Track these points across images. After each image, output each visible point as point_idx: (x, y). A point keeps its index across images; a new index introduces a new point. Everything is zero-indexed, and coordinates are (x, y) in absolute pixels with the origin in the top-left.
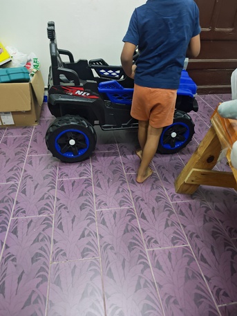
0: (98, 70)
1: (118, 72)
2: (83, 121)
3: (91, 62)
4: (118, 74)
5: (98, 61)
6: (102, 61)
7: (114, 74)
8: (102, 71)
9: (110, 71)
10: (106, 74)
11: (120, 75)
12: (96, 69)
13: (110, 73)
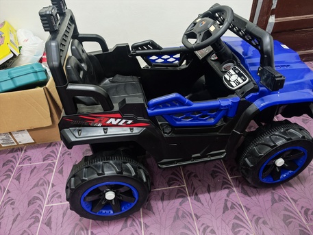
0: (146, 57)
1: (178, 56)
2: (128, 165)
3: (135, 47)
4: (177, 59)
5: (146, 45)
6: (153, 44)
7: (171, 60)
8: (154, 58)
9: (166, 57)
10: (160, 61)
11: (181, 60)
12: (142, 55)
13: (165, 60)
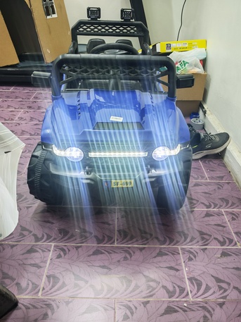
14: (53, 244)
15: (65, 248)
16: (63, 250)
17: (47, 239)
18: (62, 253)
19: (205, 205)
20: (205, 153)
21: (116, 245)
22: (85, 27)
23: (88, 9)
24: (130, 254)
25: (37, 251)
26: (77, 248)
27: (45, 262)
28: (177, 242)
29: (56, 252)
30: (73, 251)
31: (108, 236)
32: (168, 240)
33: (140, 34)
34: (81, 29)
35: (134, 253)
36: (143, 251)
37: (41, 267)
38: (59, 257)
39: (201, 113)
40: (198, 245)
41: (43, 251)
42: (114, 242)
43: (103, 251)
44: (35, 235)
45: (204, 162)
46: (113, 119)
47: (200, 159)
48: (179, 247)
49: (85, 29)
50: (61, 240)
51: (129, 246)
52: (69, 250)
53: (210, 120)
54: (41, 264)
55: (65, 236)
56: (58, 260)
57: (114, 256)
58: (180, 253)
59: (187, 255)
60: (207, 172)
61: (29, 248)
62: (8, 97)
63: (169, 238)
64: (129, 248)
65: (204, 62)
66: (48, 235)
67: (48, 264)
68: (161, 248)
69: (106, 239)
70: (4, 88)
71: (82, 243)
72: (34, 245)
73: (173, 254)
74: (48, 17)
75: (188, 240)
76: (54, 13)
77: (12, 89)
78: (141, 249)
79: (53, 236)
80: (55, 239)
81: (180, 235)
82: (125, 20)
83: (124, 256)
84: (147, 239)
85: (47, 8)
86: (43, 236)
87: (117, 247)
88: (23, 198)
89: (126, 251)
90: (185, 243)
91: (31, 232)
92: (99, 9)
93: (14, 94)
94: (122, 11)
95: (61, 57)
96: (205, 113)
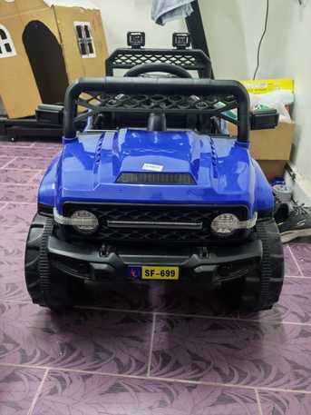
14: (48, 369)
15: (66, 377)
16: (62, 380)
17: (40, 359)
18: (59, 386)
19: (300, 317)
20: (295, 234)
21: (148, 377)
22: (124, 58)
23: (129, 34)
24: (170, 395)
25: (21, 380)
26: (85, 377)
27: (30, 400)
28: (253, 379)
29: (50, 383)
30: (78, 384)
31: (137, 361)
32: (236, 373)
33: (198, 67)
34: (119, 61)
35: (178, 393)
36: (194, 391)
37: (21, 408)
38: (54, 392)
39: (288, 178)
40: (289, 388)
41: (30, 380)
42: (146, 371)
43: (127, 387)
44: (22, 351)
45: (295, 248)
46: (147, 167)
47: (288, 242)
48: (255, 388)
49: (124, 61)
50: (61, 362)
51: (171, 380)
52: (71, 382)
53: (302, 187)
54: (23, 404)
55: (68, 355)
56: (51, 397)
57: (143, 396)
58: (258, 400)
59: (271, 405)
60: (299, 263)
61: (9, 372)
62: (26, 155)
63: (239, 370)
64: (170, 384)
65: (291, 108)
66: (42, 352)
67: (34, 403)
68: (224, 388)
69: (134, 365)
70: (23, 143)
71: (95, 369)
72: (17, 368)
73: (245, 401)
74: (84, 57)
75: (271, 377)
76: (91, 51)
77: (33, 145)
78: (191, 388)
79: (51, 354)
80: (52, 360)
81: (257, 367)
82: (179, 48)
83: (160, 398)
84: (201, 370)
85: (83, 45)
86: (35, 353)
87: (150, 381)
88: (17, 290)
89: (164, 389)
90: (265, 382)
91: (17, 345)
92: (143, 34)
93: (33, 151)
94: (175, 36)
95: (77, 82)
96: (293, 177)
